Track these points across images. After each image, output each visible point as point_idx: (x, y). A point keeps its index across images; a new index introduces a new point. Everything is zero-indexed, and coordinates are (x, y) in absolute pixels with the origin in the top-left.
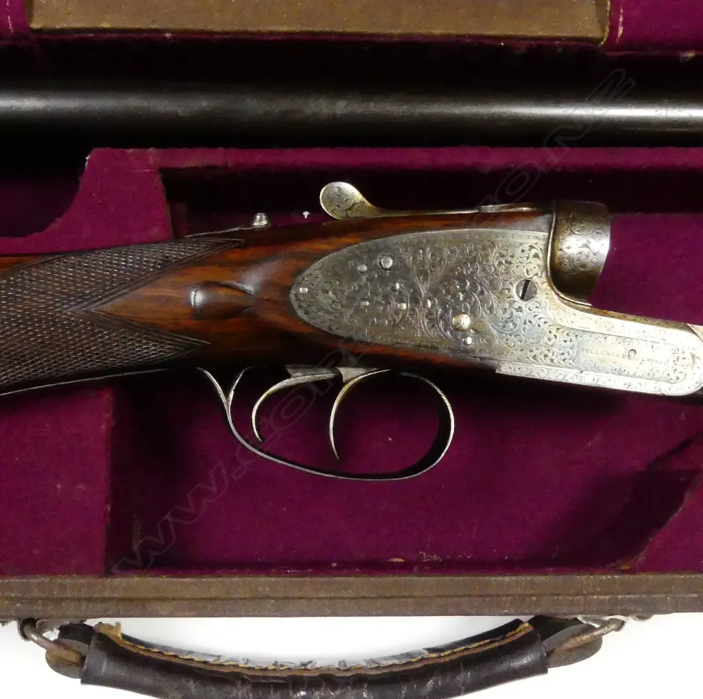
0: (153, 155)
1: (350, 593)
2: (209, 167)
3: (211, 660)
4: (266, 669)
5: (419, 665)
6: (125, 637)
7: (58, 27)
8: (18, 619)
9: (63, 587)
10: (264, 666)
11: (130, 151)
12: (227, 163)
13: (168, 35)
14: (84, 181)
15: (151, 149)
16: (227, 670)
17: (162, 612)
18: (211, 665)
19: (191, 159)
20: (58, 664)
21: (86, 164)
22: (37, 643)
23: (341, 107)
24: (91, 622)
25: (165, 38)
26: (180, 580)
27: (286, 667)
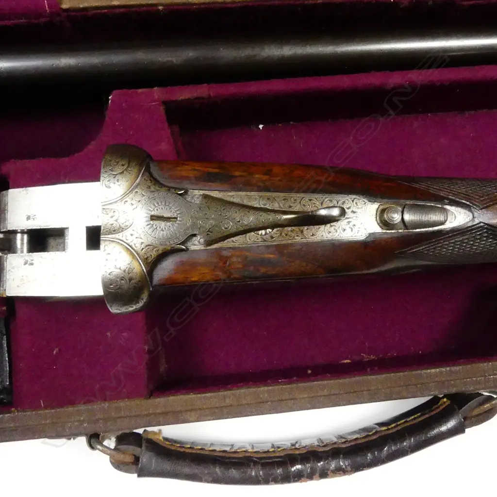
0: (157, 92)
1: (326, 392)
2: (197, 98)
3: (228, 449)
4: (268, 452)
5: (375, 437)
6: (166, 439)
7: (81, 6)
8: (86, 435)
9: (119, 409)
10: (266, 450)
11: (140, 90)
12: (210, 94)
13: (160, 8)
14: (108, 114)
15: (155, 88)
16: (241, 456)
17: (191, 419)
18: (229, 452)
19: (184, 94)
20: (119, 465)
21: (110, 102)
22: (102, 451)
23: (288, 51)
24: (140, 431)
25: (159, 10)
26: (203, 395)
27: (282, 449)
